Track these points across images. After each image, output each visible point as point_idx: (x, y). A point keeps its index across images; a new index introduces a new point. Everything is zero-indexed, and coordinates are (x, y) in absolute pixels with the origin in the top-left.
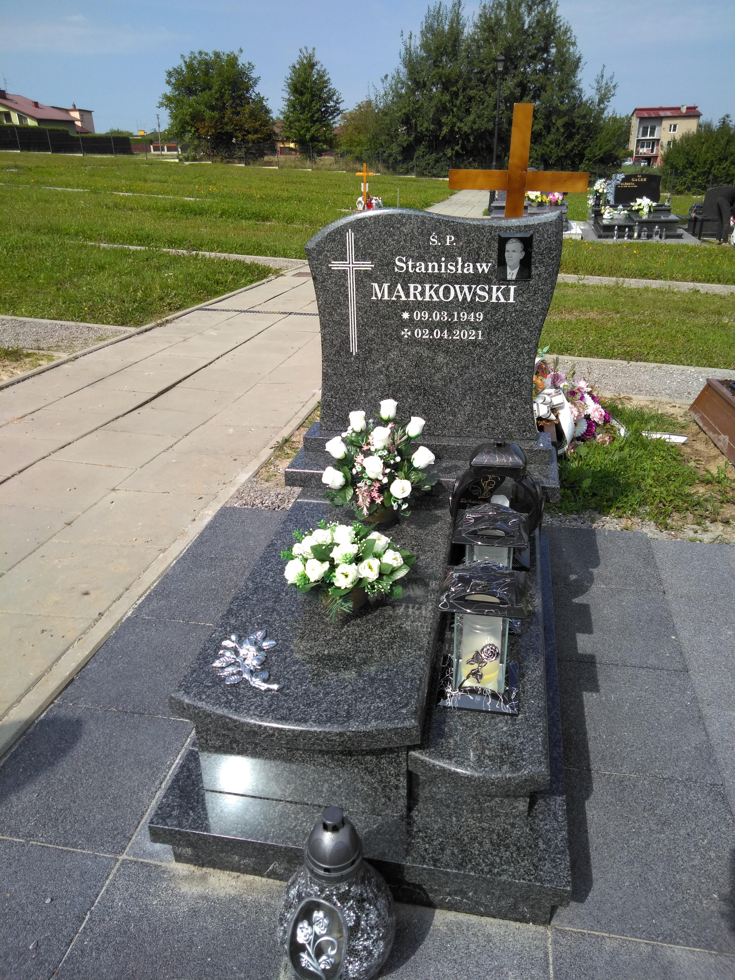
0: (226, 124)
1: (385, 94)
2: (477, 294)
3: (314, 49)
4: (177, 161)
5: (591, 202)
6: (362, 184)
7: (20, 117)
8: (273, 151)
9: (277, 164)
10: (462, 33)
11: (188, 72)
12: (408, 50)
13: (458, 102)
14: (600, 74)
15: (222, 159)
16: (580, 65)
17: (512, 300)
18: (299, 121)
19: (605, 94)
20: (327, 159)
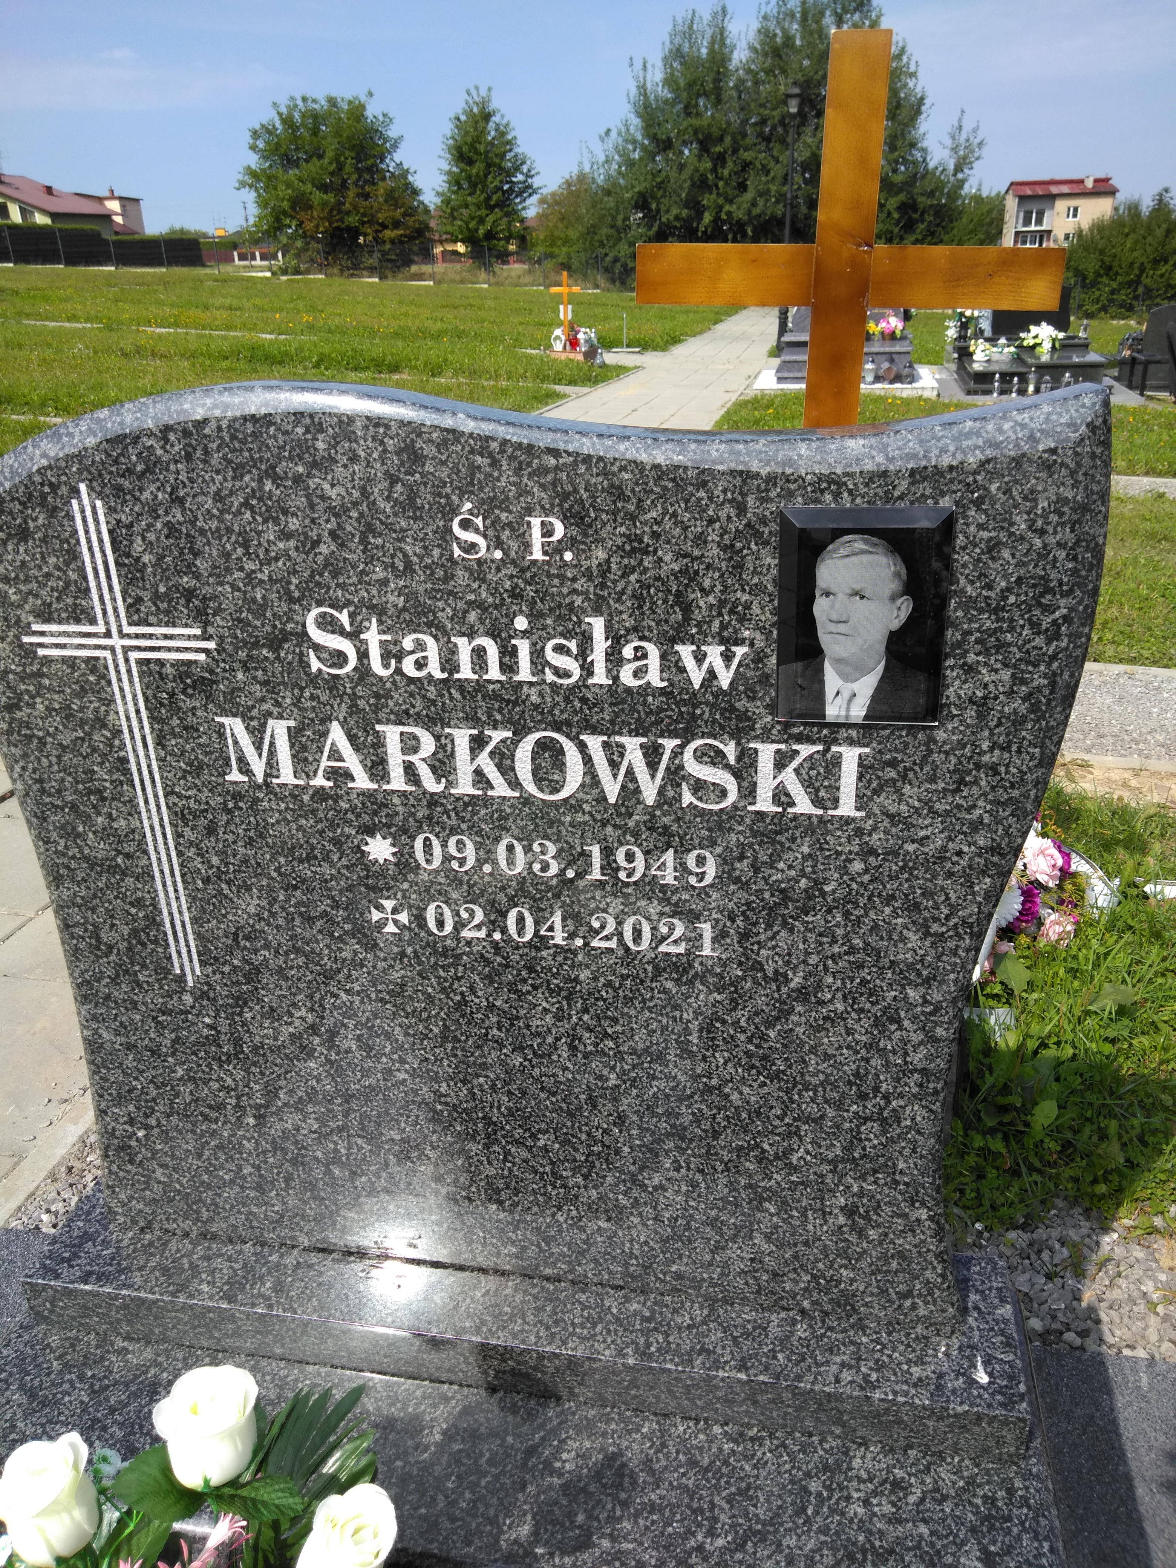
0: (348, 213)
1: (607, 161)
2: (687, 777)
3: (490, 89)
4: (268, 274)
5: (952, 333)
6: (561, 307)
7: (23, 211)
8: (427, 256)
9: (432, 277)
10: (730, 60)
11: (285, 130)
12: (642, 89)
13: (726, 172)
14: (956, 124)
15: (342, 271)
16: (923, 108)
17: (847, 807)
18: (467, 206)
19: (965, 158)
20: (516, 268)
